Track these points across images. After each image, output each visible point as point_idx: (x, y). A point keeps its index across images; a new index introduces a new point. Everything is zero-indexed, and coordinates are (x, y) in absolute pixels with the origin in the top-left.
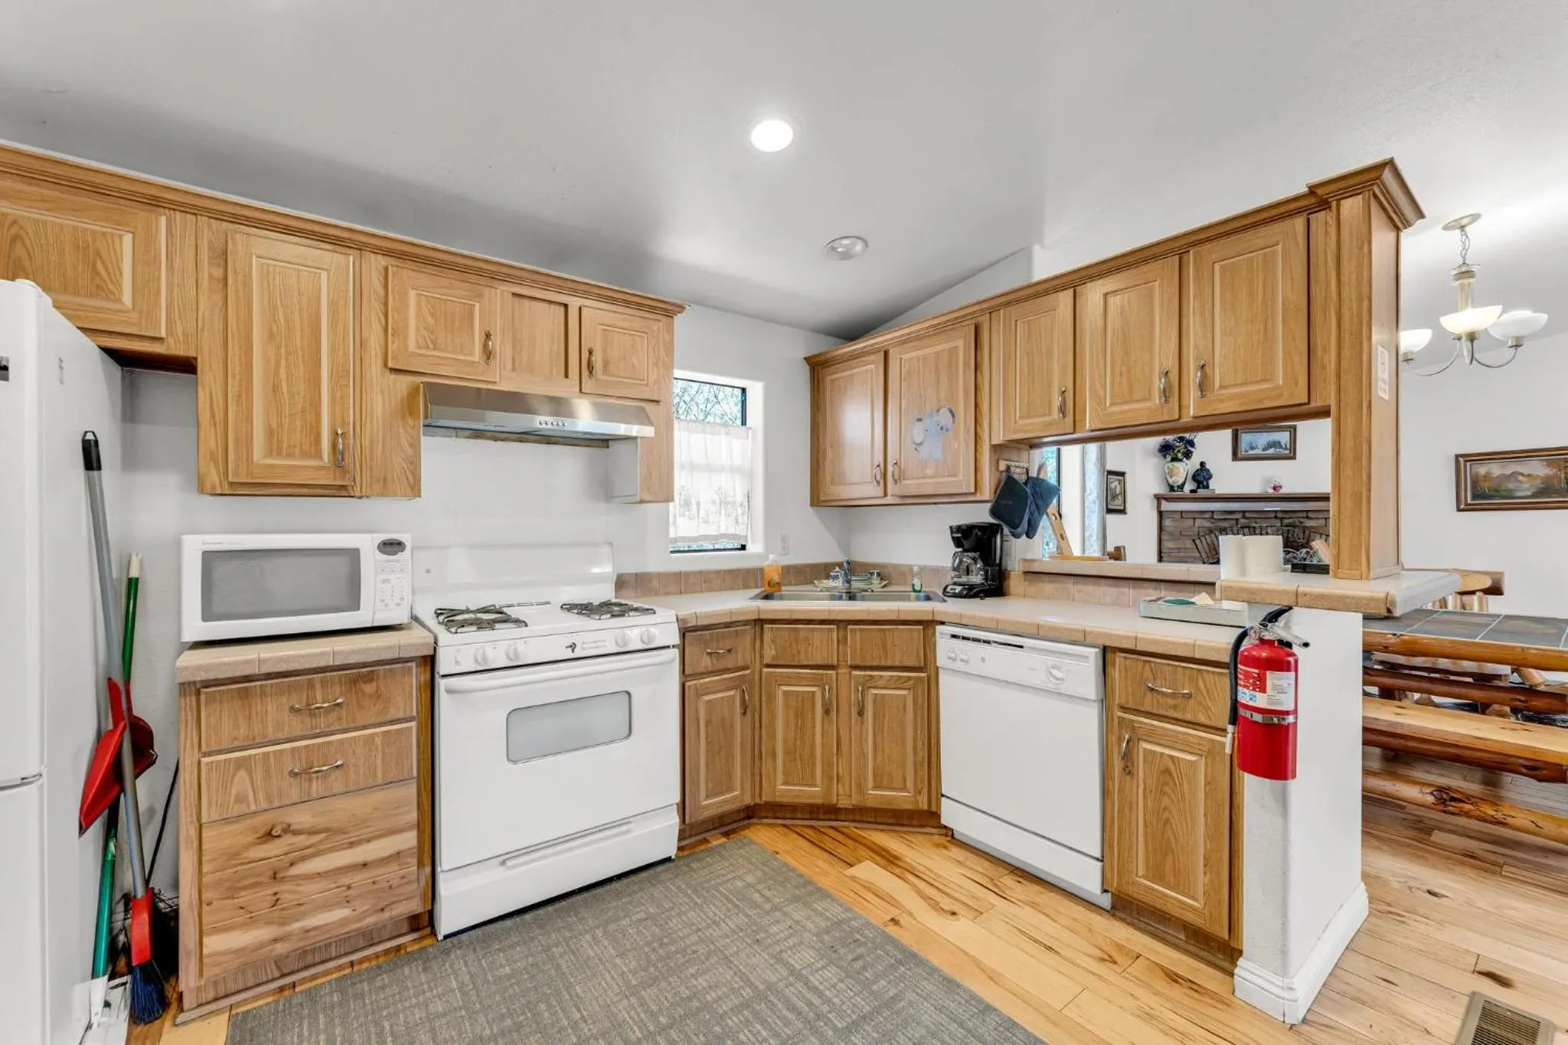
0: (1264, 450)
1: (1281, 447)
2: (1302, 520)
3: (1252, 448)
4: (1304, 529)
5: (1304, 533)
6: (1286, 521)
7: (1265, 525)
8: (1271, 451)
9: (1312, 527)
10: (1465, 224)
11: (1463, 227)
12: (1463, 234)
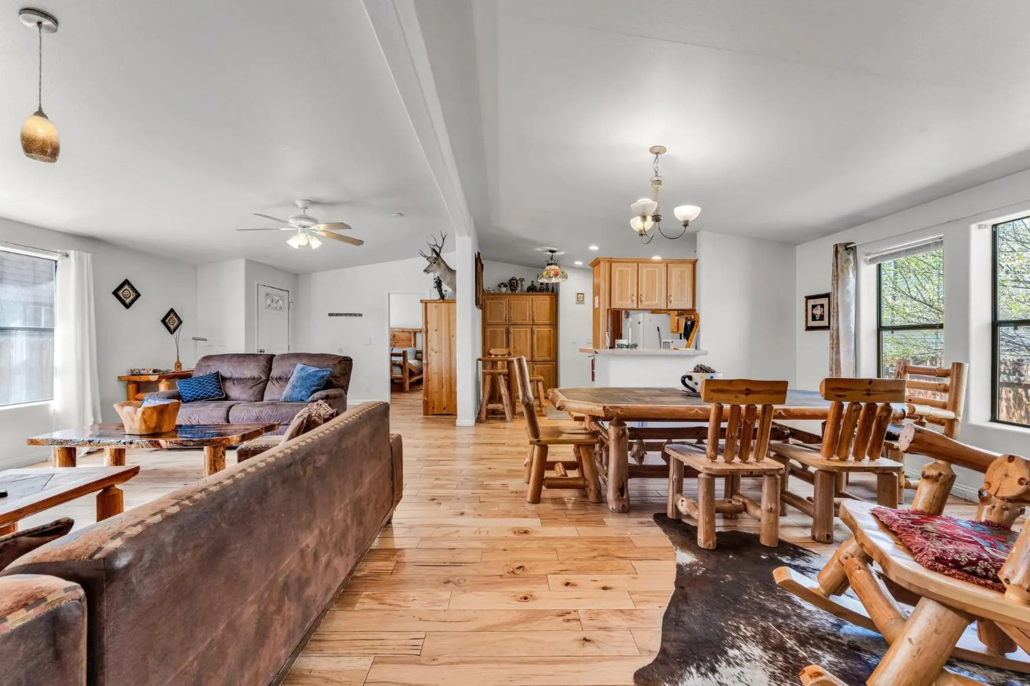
10: (657, 151)
11: (657, 153)
12: (657, 158)
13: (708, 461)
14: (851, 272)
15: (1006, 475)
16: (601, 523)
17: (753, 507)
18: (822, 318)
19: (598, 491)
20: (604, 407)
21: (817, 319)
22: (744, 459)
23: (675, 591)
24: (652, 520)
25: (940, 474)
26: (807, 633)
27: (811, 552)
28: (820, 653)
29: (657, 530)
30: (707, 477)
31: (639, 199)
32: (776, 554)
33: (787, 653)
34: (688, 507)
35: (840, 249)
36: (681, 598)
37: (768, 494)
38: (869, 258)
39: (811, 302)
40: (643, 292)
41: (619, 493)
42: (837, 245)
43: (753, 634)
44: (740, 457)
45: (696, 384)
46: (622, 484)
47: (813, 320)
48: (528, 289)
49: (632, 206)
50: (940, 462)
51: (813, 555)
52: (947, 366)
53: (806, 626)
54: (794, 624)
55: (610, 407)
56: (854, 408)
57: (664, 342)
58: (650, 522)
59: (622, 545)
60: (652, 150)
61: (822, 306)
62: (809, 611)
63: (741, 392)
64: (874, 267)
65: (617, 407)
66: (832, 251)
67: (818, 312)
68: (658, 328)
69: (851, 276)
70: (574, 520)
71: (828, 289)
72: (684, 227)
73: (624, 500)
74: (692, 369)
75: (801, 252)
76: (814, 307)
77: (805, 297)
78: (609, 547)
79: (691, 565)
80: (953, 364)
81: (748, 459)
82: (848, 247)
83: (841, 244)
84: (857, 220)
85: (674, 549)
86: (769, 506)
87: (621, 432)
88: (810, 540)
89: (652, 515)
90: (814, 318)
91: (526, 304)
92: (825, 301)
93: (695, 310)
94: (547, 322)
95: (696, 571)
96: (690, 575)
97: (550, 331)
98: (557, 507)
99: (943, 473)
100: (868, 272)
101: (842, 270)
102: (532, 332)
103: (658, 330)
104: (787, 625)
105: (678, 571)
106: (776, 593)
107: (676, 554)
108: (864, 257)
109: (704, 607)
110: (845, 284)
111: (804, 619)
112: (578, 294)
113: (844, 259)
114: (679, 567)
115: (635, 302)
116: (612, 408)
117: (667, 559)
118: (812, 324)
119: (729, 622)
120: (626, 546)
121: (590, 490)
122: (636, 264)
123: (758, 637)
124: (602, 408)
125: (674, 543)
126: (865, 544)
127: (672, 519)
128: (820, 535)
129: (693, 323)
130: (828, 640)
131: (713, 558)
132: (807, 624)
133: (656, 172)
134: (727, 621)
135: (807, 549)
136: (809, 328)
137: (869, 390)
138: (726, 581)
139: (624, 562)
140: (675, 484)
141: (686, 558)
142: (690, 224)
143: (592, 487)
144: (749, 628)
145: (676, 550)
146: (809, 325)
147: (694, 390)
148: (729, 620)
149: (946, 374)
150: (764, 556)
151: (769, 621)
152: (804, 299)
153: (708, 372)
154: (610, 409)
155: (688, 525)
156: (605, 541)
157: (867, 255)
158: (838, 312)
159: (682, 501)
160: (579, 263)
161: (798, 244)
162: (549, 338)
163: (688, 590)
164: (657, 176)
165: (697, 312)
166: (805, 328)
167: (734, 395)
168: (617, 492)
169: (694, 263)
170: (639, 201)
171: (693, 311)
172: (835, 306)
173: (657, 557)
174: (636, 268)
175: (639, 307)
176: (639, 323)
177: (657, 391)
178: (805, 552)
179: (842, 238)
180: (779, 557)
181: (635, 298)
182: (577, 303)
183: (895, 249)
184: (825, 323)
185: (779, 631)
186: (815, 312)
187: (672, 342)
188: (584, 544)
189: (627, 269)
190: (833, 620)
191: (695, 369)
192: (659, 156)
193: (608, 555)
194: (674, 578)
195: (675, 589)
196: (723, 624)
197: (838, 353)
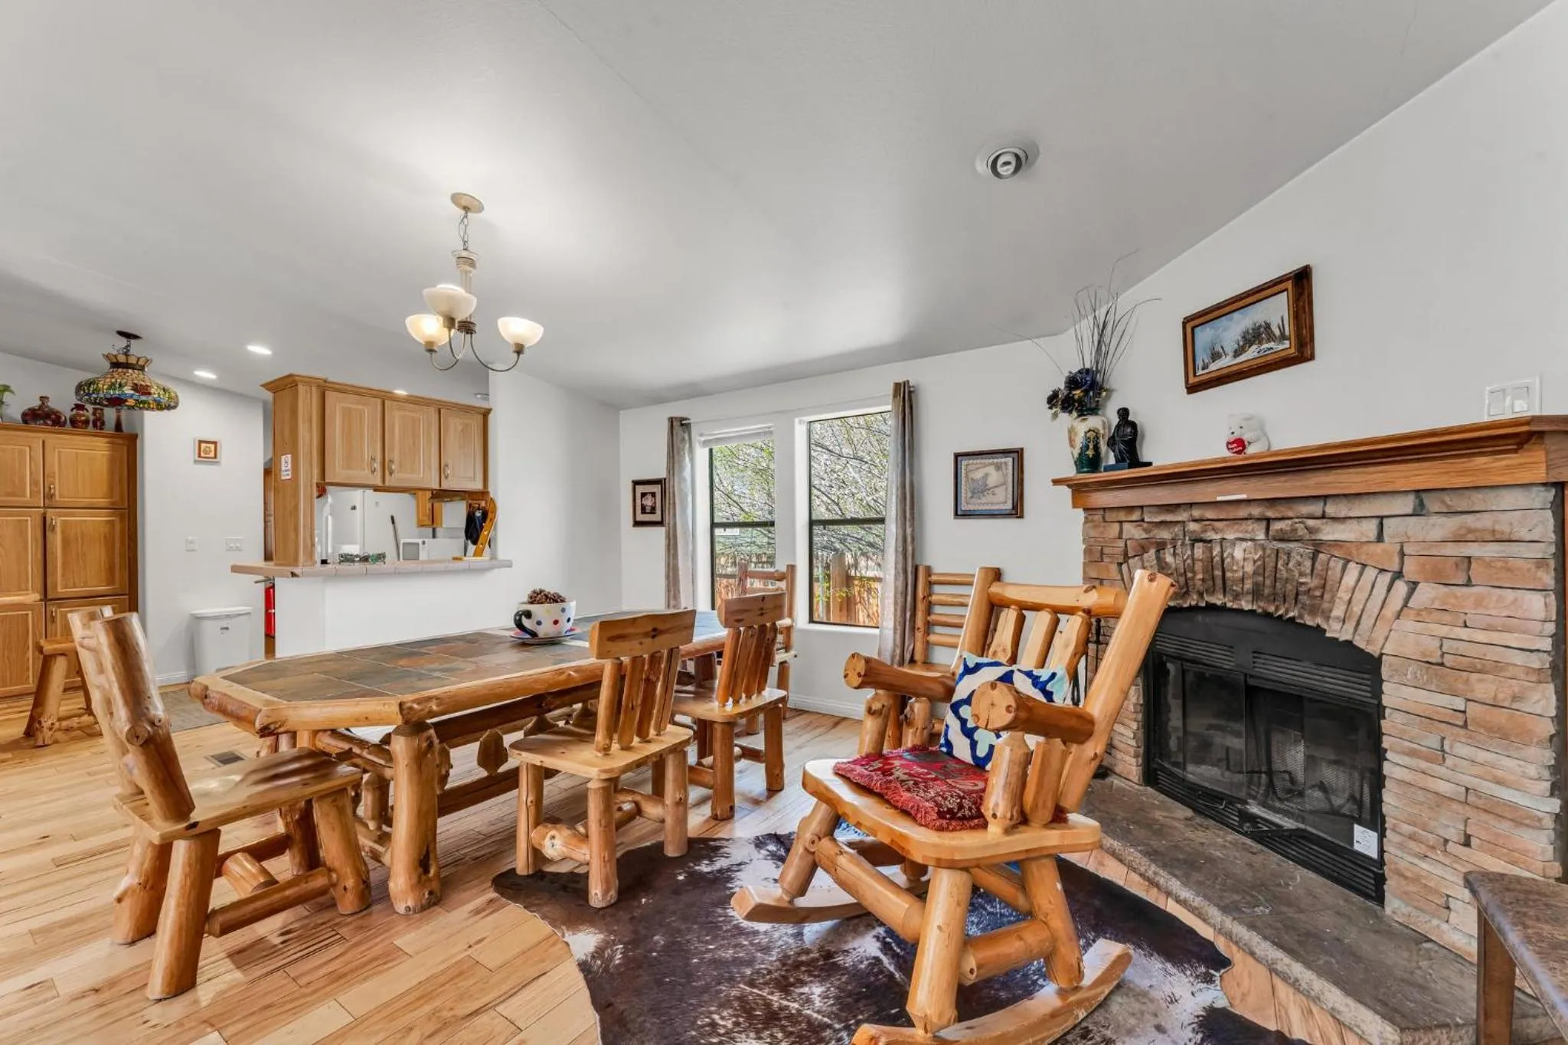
0: (1237, 353)
1: (1271, 337)
2: (1311, 523)
3: (1215, 356)
4: (1318, 547)
5: (1314, 559)
6: (1277, 526)
7: (1230, 536)
8: (1252, 353)
9: (1337, 543)
10: (467, 206)
11: (466, 209)
12: (466, 217)
13: (597, 757)
14: (687, 455)
15: (992, 704)
16: (392, 955)
17: (650, 804)
18: (653, 510)
19: (364, 882)
20: (401, 705)
21: (648, 511)
22: (645, 739)
23: (601, 1020)
24: (495, 895)
25: (883, 706)
26: (781, 970)
27: (723, 839)
28: (805, 990)
29: (514, 911)
30: (605, 784)
31: (440, 281)
32: (692, 865)
33: (779, 1020)
34: (566, 844)
35: (675, 423)
36: (616, 1028)
37: (675, 780)
38: (703, 439)
39: (640, 489)
40: (395, 454)
41: (421, 870)
42: (672, 418)
43: (734, 1019)
44: (639, 735)
45: (539, 623)
46: (425, 849)
47: (642, 513)
48: (24, 415)
49: (426, 291)
50: (881, 692)
51: (726, 843)
52: (783, 569)
53: (774, 958)
54: (763, 966)
55: (413, 701)
56: (750, 633)
57: (404, 544)
58: (491, 901)
59: (464, 984)
60: (456, 198)
61: (653, 495)
62: (766, 933)
63: (646, 635)
64: (706, 451)
65: (429, 699)
66: (666, 425)
67: (648, 502)
68: (392, 518)
69: (687, 459)
70: (322, 983)
71: (661, 474)
72: (515, 355)
73: (430, 880)
74: (526, 599)
75: (628, 421)
76: (643, 495)
77: (633, 482)
78: (437, 1003)
79: (599, 952)
80: (788, 566)
81: (648, 736)
82: (684, 422)
83: (676, 418)
84: (694, 391)
85: (559, 934)
86: (678, 796)
87: (425, 745)
88: (714, 823)
89: (489, 884)
90: (644, 510)
91: (22, 454)
92: (657, 489)
93: (488, 493)
94: (103, 502)
95: (611, 958)
96: (606, 970)
97: (111, 523)
98: (258, 971)
99: (886, 704)
100: (701, 455)
101: (678, 453)
102: (45, 527)
103: (393, 522)
104: (758, 972)
105: (586, 977)
106: (720, 928)
107: (567, 944)
108: (698, 438)
109: (655, 1020)
110: (682, 469)
111: (766, 949)
112: (200, 442)
113: (680, 438)
114: (584, 967)
115: (379, 473)
116: (419, 701)
117: (559, 960)
118: (641, 517)
119: (699, 1023)
120: (471, 982)
121: (345, 889)
122: (379, 401)
123: (741, 1020)
124: (396, 709)
125: (553, 923)
126: (861, 821)
127: (528, 876)
128: (722, 810)
129: (485, 515)
130: (802, 963)
131: (623, 915)
132: (774, 956)
133: (465, 242)
134: (694, 1023)
135: (716, 837)
136: (637, 524)
137: (762, 609)
138: (659, 949)
139: (484, 1019)
140: (532, 809)
141: (585, 941)
142: (526, 351)
143: (350, 882)
144: (725, 1014)
145: (563, 936)
146: (638, 519)
147: (534, 634)
148: (696, 1018)
149: (781, 578)
150: (680, 874)
151: (739, 982)
152: (630, 485)
153: (557, 602)
154: (415, 706)
155: (558, 874)
156: (425, 992)
157: (701, 435)
158: (674, 503)
159: (553, 837)
160: (205, 375)
161: (623, 409)
162: (109, 541)
163: (620, 1004)
164: (465, 249)
165: (492, 495)
166: (632, 523)
167: (637, 642)
168: (416, 869)
169: (486, 414)
170: (440, 286)
171: (484, 494)
172: (671, 496)
173: (541, 968)
174: (379, 408)
175: (387, 484)
176: (354, 508)
177: (460, 643)
178: (718, 844)
179: (678, 410)
180: (697, 868)
181: (377, 465)
182: (196, 462)
183: (728, 433)
184: (657, 517)
185: (755, 991)
186: (644, 503)
187: (424, 543)
188: (377, 1033)
189: (360, 407)
190: (790, 929)
191: (531, 597)
192: (470, 215)
193: (446, 1024)
194: (585, 995)
195: (598, 1017)
196: (694, 1033)
197: (675, 556)
